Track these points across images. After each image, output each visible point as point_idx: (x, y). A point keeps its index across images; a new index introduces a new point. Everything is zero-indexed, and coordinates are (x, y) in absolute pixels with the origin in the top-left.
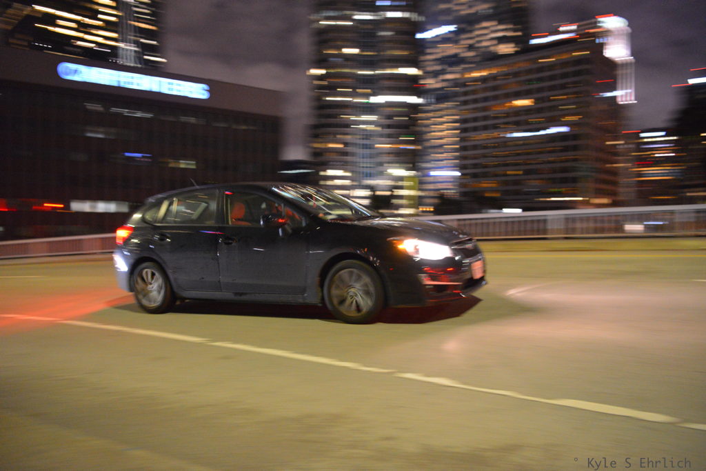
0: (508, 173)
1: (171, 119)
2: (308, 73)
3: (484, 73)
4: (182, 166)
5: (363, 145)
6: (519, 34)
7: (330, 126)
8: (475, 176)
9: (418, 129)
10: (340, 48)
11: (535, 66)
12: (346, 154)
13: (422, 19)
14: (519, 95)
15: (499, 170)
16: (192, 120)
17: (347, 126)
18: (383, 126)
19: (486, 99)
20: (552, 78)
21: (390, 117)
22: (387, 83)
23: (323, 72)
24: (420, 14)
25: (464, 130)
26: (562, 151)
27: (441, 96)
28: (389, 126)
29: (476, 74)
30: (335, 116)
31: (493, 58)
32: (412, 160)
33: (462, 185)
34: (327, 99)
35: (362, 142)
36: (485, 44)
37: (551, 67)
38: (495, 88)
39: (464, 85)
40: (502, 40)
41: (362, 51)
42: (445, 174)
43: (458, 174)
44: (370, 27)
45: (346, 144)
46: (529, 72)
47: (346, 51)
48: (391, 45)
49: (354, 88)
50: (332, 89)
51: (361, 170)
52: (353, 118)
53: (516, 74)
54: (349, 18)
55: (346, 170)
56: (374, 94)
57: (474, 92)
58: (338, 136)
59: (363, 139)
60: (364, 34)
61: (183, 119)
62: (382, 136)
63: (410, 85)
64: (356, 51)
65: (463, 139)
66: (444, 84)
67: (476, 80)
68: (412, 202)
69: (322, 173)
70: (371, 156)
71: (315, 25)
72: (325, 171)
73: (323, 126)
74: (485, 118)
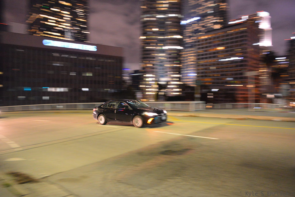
2: (139, 38)
3: (206, 37)
4: (87, 75)
5: (160, 65)
7: (147, 58)
8: (202, 76)
9: (182, 58)
10: (151, 28)
11: (225, 34)
12: (153, 68)
14: (219, 45)
15: (211, 75)
16: (91, 59)
17: (154, 58)
18: (167, 58)
19: (206, 47)
20: (232, 39)
21: (170, 54)
22: (169, 41)
23: (145, 37)
24: (182, 15)
25: (198, 59)
26: (235, 67)
28: (170, 58)
29: (203, 38)
30: (149, 54)
33: (197, 80)
34: (147, 48)
36: (208, 25)
37: (232, 34)
38: (210, 43)
39: (199, 42)
40: (215, 23)
41: (160, 29)
42: (191, 76)
44: (163, 20)
45: (153, 65)
46: (223, 36)
47: (154, 29)
48: (171, 27)
49: (157, 44)
50: (148, 44)
51: (159, 74)
52: (156, 55)
53: (218, 37)
54: (155, 17)
55: (153, 74)
56: (164, 46)
57: (202, 44)
58: (151, 62)
59: (160, 63)
60: (161, 23)
61: (87, 58)
62: (167, 61)
63: (179, 42)
64: (157, 29)
65: (197, 63)
66: (193, 41)
67: (203, 40)
68: (178, 86)
70: (163, 69)
71: (142, 20)
72: (146, 75)
73: (145, 58)
74: (206, 54)
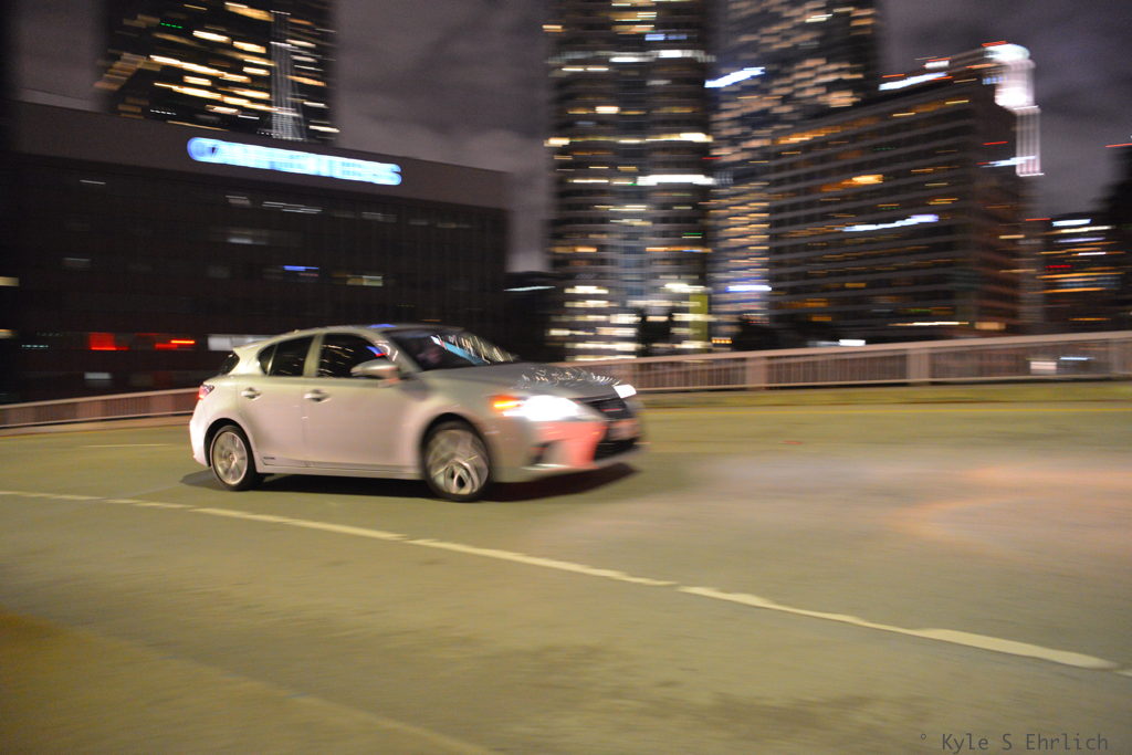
0: (848, 285)
1: (348, 215)
2: (546, 145)
3: (807, 138)
4: (365, 283)
5: (625, 248)
6: (860, 76)
7: (579, 221)
8: (793, 291)
9: (711, 222)
10: (593, 107)
11: (885, 124)
12: (603, 262)
13: (711, 59)
14: (861, 169)
15: (833, 282)
16: (378, 216)
17: (604, 220)
18: (655, 220)
19: (810, 176)
20: (911, 141)
21: (666, 206)
22: (661, 156)
23: (565, 141)
24: (708, 52)
25: (775, 224)
26: (926, 251)
27: (742, 174)
28: (664, 220)
29: (795, 139)
30: (588, 206)
31: (822, 113)
32: (700, 269)
33: (773, 305)
34: (575, 181)
35: (624, 243)
36: (809, 93)
37: (909, 125)
38: (823, 160)
39: (778, 155)
40: (832, 87)
41: (622, 110)
42: (749, 289)
43: (767, 288)
44: (636, 73)
45: (601, 247)
46: (880, 132)
47: (603, 110)
48: (666, 99)
49: (613, 165)
50: (581, 167)
51: (625, 285)
52: (612, 209)
53: (854, 138)
54: (604, 62)
55: (599, 285)
56: (644, 173)
57: (792, 166)
58: (591, 236)
59: (625, 239)
60: (627, 86)
61: (367, 215)
62: (655, 234)
63: (698, 158)
64: (613, 110)
65: (774, 237)
66: (746, 156)
67: (795, 147)
68: (698, 332)
69: (568, 291)
70: (640, 264)
71: (556, 74)
72: (572, 287)
73: (570, 221)
74: (809, 205)
